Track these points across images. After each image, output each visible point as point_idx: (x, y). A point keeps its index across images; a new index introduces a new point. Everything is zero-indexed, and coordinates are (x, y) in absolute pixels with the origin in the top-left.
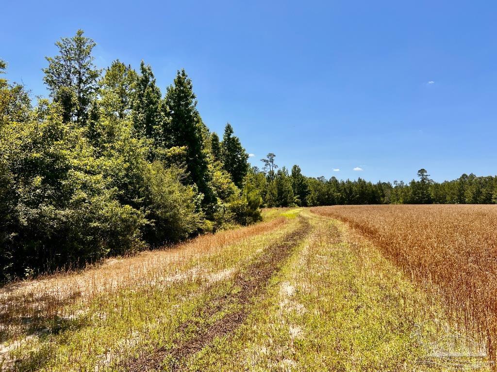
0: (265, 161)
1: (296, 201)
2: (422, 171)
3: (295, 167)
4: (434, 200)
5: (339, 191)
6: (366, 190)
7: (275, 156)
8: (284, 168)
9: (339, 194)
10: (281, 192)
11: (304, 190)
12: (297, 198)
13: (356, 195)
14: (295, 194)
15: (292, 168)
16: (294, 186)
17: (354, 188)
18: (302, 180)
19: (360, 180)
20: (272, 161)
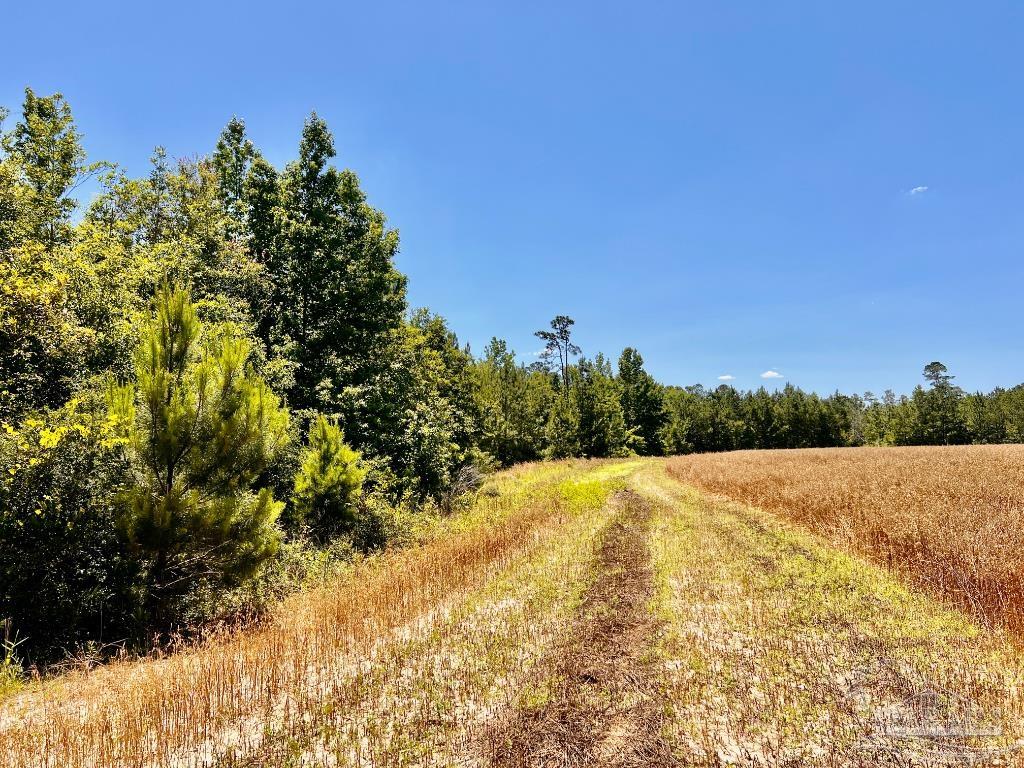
0: (545, 336)
1: (631, 440)
2: (934, 368)
3: (628, 353)
4: (974, 434)
5: (742, 416)
6: (806, 412)
7: (572, 322)
8: (600, 359)
9: (740, 423)
10: (589, 417)
11: (654, 414)
12: (634, 433)
13: (782, 425)
14: (629, 424)
15: (620, 356)
16: (625, 400)
17: (777, 410)
18: (648, 386)
19: (789, 389)
20: (564, 335)
